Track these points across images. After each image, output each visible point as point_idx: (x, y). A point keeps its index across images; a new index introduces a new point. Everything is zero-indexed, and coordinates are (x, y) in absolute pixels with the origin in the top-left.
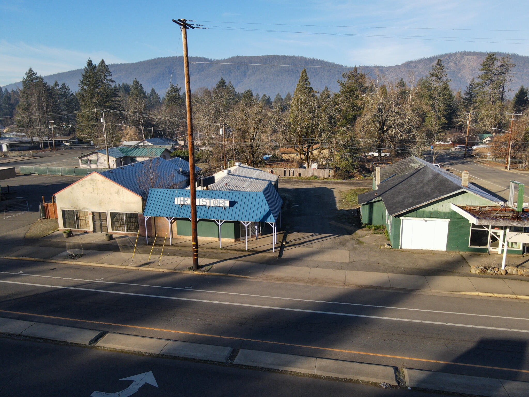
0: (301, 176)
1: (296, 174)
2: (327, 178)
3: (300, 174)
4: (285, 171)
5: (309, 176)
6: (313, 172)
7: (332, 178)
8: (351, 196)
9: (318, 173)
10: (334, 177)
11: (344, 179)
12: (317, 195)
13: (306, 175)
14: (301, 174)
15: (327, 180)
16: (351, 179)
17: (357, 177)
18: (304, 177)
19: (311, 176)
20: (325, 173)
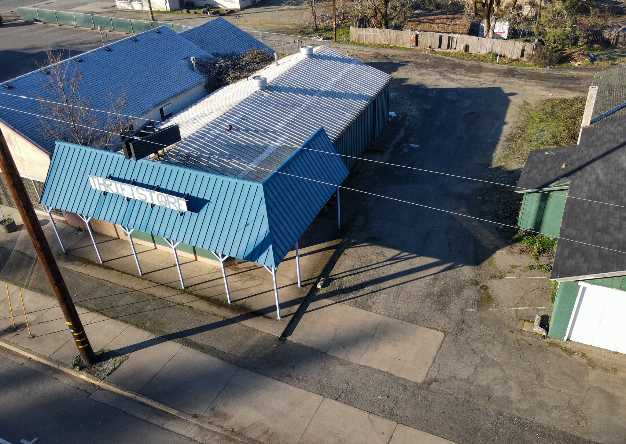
0: (470, 50)
1: (461, 47)
2: (517, 60)
3: (467, 48)
4: (441, 38)
5: (483, 52)
6: (493, 45)
7: (526, 60)
8: (538, 120)
9: (501, 47)
10: (531, 58)
11: (549, 65)
12: (472, 113)
13: (478, 50)
14: (470, 47)
15: (514, 66)
16: (563, 65)
17: (576, 61)
18: (474, 53)
19: (487, 52)
20: (514, 49)
